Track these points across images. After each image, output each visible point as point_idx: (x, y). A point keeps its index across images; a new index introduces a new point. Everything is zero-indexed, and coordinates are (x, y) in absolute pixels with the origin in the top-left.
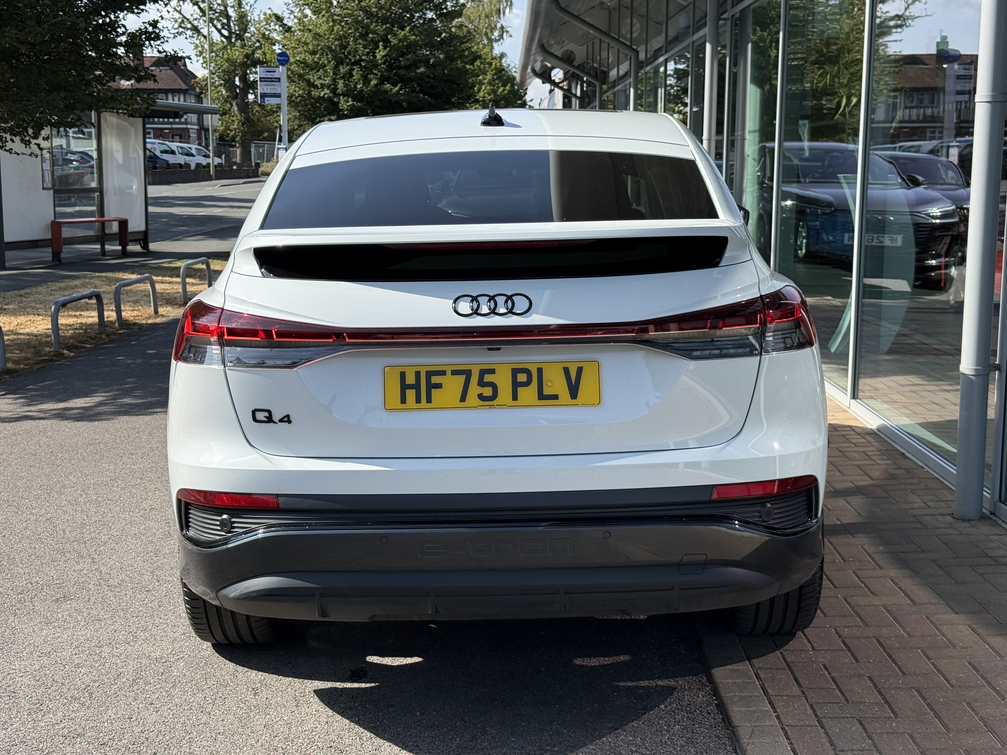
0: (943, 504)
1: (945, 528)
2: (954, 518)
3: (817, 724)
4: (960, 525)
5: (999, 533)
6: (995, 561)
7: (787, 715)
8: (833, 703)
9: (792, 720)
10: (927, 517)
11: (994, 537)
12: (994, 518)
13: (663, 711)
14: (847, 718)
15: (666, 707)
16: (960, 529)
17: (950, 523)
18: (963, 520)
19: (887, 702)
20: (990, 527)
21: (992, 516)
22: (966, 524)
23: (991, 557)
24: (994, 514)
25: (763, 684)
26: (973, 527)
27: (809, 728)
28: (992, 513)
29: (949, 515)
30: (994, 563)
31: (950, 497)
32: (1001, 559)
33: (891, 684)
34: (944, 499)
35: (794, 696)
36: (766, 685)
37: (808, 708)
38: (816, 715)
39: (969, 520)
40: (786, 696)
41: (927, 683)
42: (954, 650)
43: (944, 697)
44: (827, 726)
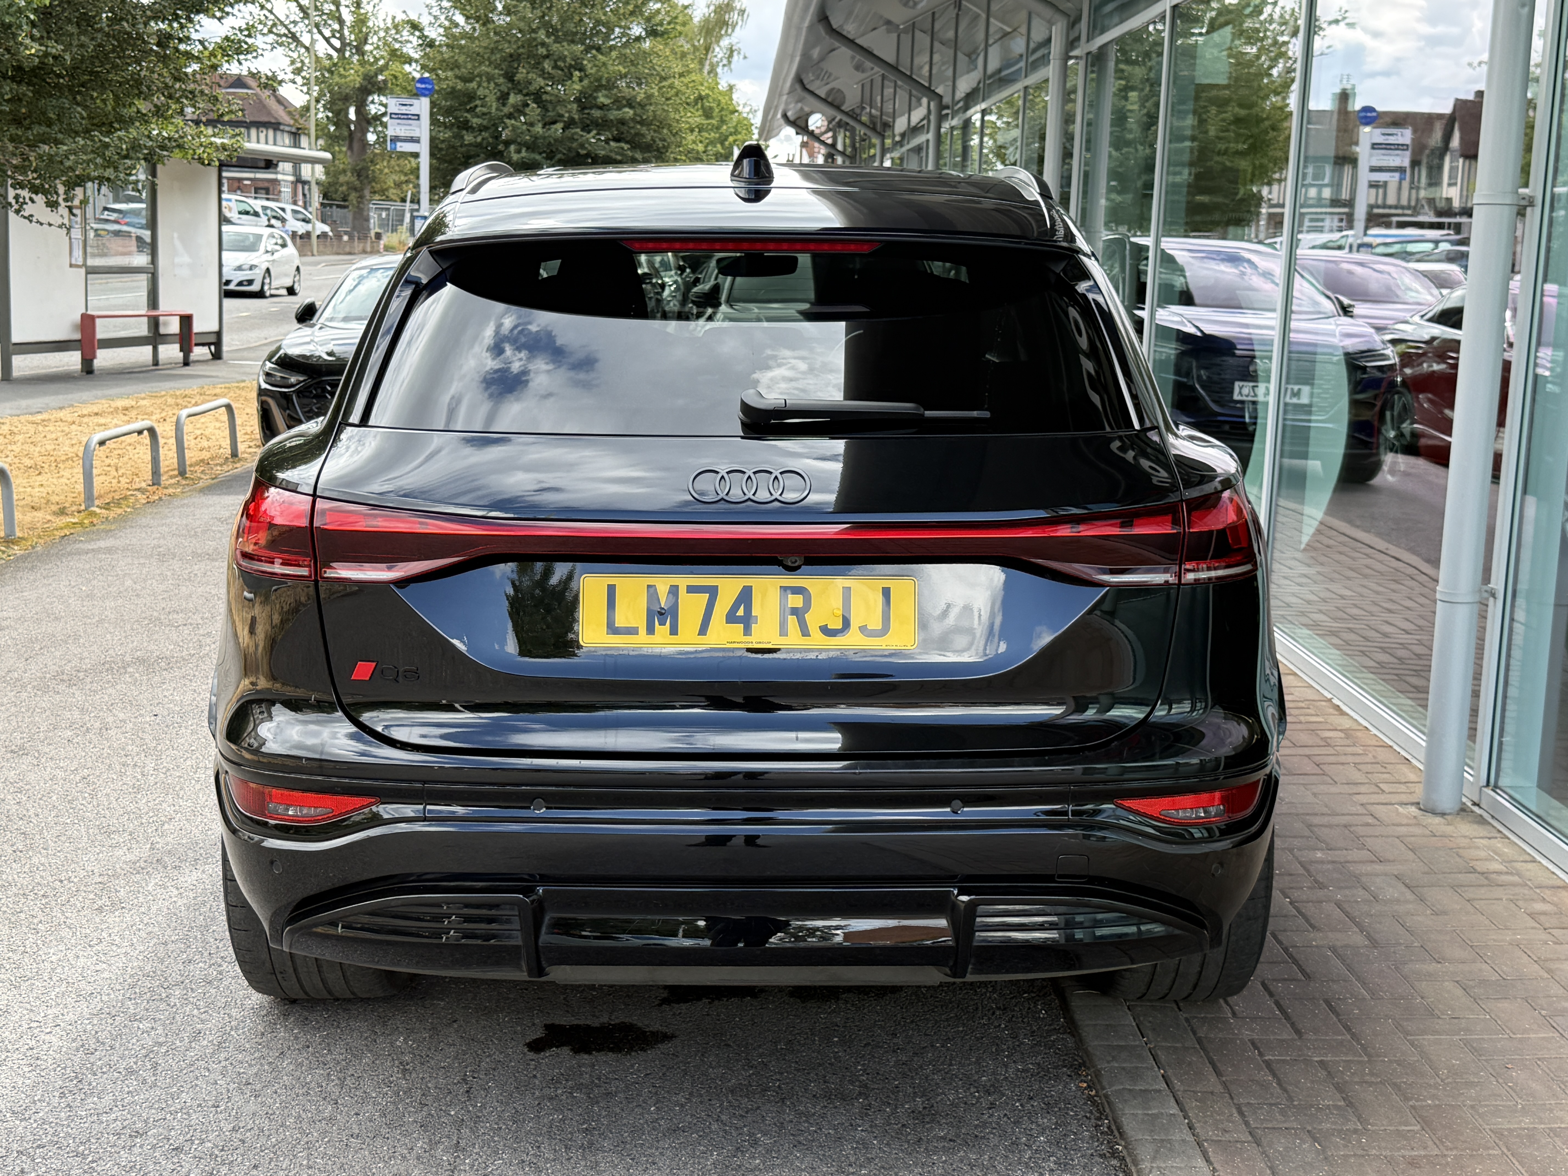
0: (1403, 788)
1: (1408, 825)
2: (1420, 809)
3: (1250, 1138)
4: (1430, 820)
5: (1488, 835)
6: (1486, 878)
7: (1206, 1122)
8: (1271, 1105)
9: (1213, 1131)
10: (1380, 807)
11: (1483, 841)
12: (1481, 812)
16: (1430, 827)
17: (1415, 817)
18: (1434, 813)
20: (1476, 826)
21: (1476, 809)
22: (1438, 820)
23: (1481, 873)
24: (1478, 805)
25: (1165, 1072)
26: (1450, 824)
27: (1239, 1146)
28: (1475, 804)
29: (1412, 804)
30: (1486, 882)
31: (1412, 777)
34: (1403, 780)
39: (1443, 814)
40: (1200, 1092)
41: (1407, 1074)
42: (1440, 1021)
43: (1434, 1097)
44: (1264, 1142)
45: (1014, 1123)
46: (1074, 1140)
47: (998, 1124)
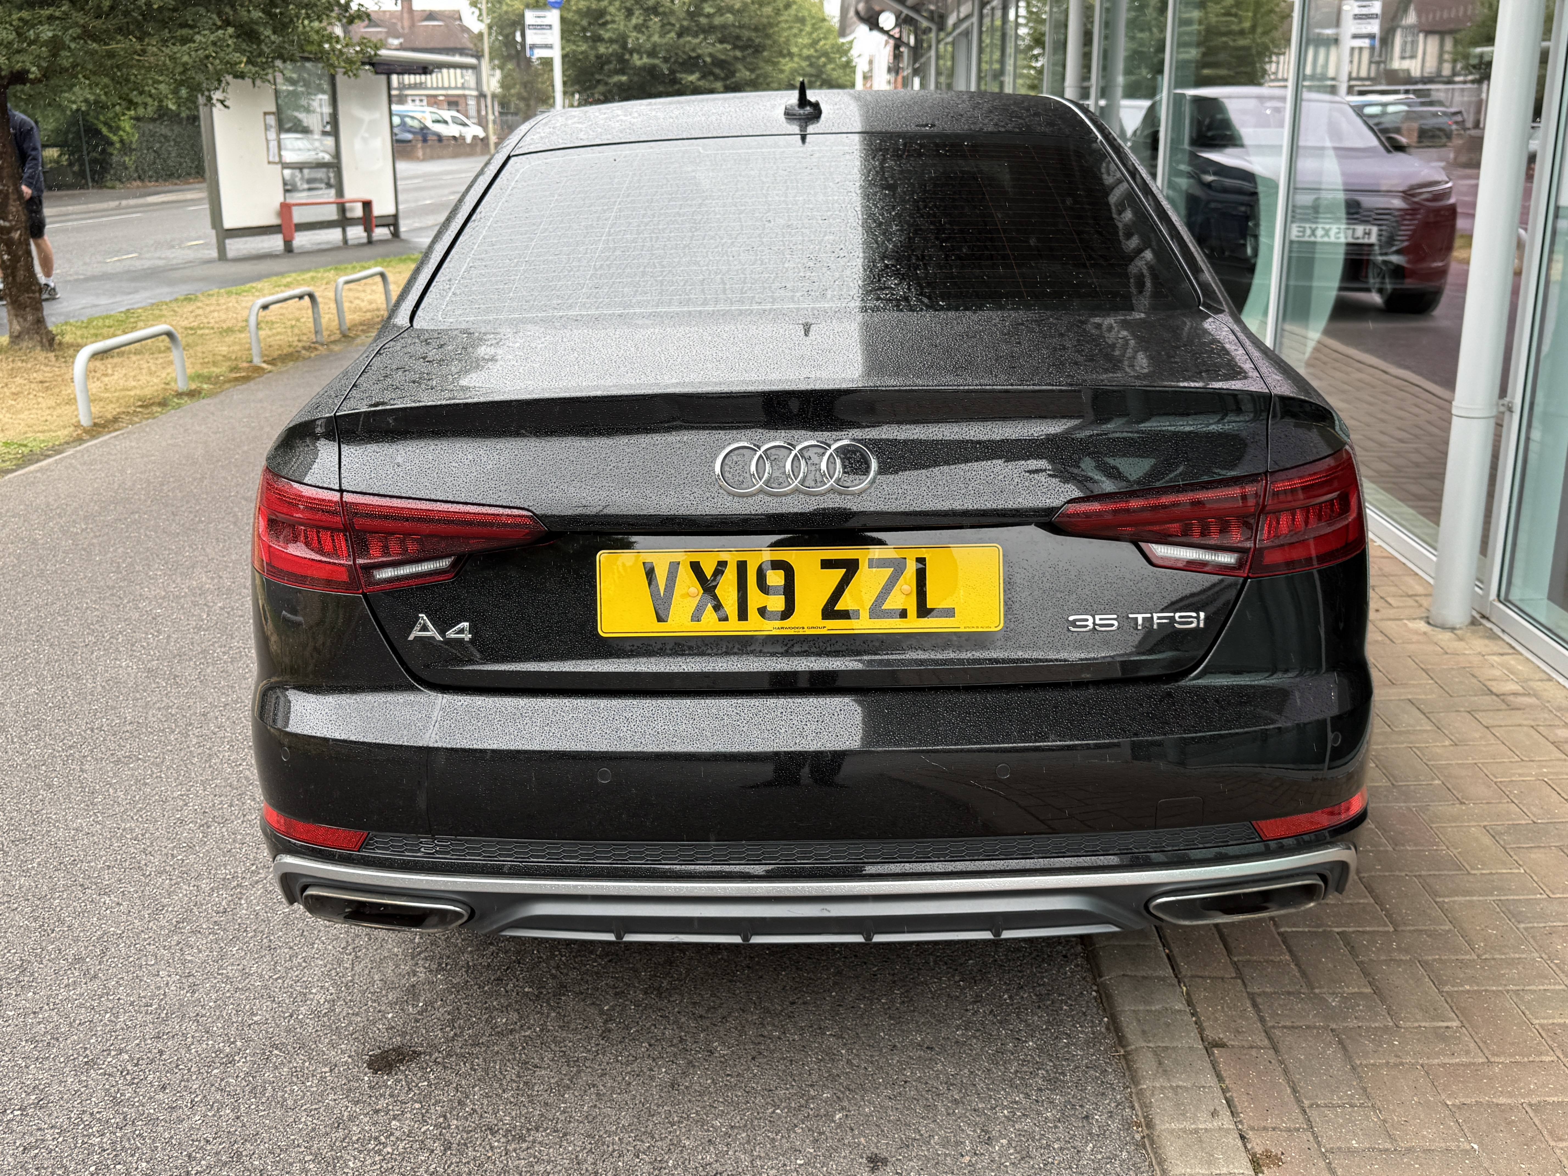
0: (1410, 602)
1: (1419, 642)
2: (1429, 623)
3: (1266, 1042)
4: (1440, 637)
5: (1501, 651)
6: (1503, 701)
7: (1216, 1020)
8: (1289, 993)
9: (1224, 1032)
10: (1389, 623)
11: (1495, 658)
12: (1489, 625)
13: (1008, 1005)
14: (1315, 1027)
15: (1010, 997)
16: (1442, 644)
17: (1425, 633)
18: (1443, 627)
19: (1377, 991)
20: (1487, 642)
21: (1484, 622)
22: (1448, 635)
23: (1497, 695)
24: (1488, 619)
25: (1171, 951)
26: (1461, 639)
27: (1254, 1052)
28: (1483, 617)
29: (1421, 618)
30: (1504, 707)
31: (1419, 589)
32: (1511, 698)
33: (1378, 950)
34: (1410, 593)
35: (1222, 979)
36: (1176, 951)
37: (1248, 1004)
38: (1262, 1020)
39: (1453, 629)
40: (1210, 978)
41: (1438, 948)
42: (1471, 879)
43: (1472, 980)
44: (1282, 1048)
45: (1001, 1023)
46: (1067, 1045)
47: (983, 1023)
